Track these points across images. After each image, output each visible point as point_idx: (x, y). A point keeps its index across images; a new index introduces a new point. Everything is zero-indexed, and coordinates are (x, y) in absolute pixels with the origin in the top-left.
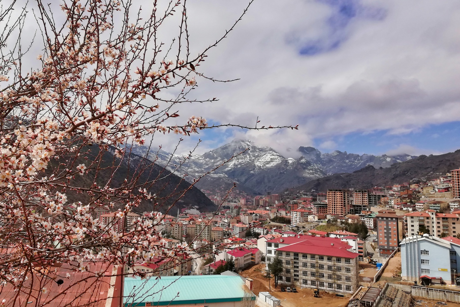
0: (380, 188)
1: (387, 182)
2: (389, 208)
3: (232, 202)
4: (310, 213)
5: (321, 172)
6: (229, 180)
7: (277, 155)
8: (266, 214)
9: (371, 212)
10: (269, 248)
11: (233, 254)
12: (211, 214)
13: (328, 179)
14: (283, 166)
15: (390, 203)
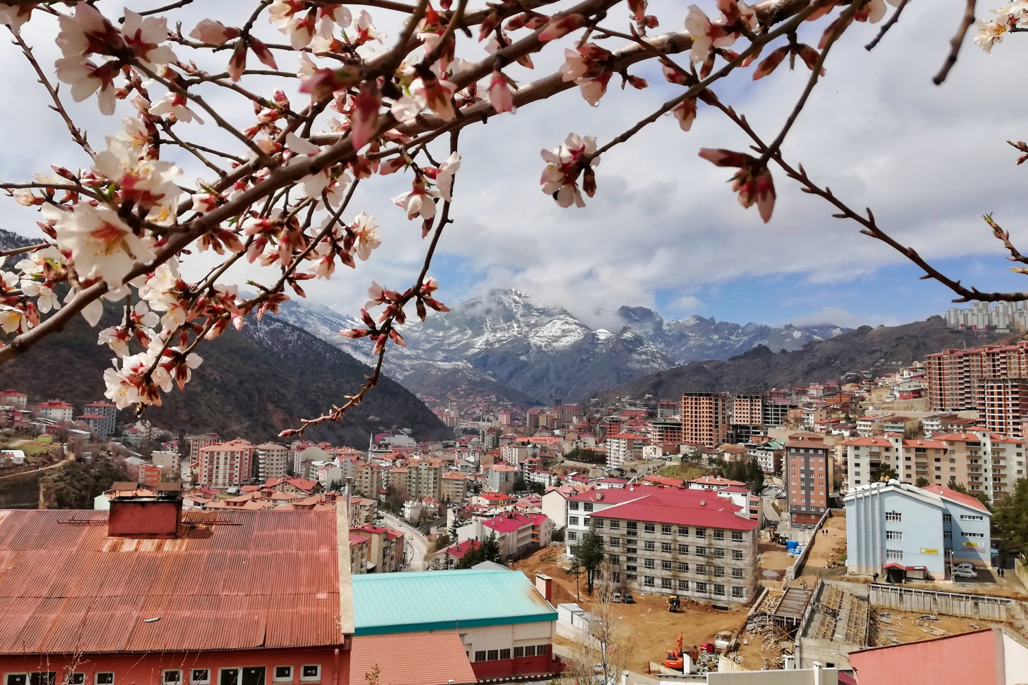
0: (782, 391)
1: (796, 379)
2: (804, 431)
3: (484, 420)
4: (646, 442)
5: (664, 358)
6: (475, 375)
7: (575, 323)
8: (555, 443)
9: (770, 439)
10: (572, 513)
11: (494, 527)
12: (439, 445)
13: (678, 373)
14: (587, 346)
15: (806, 421)
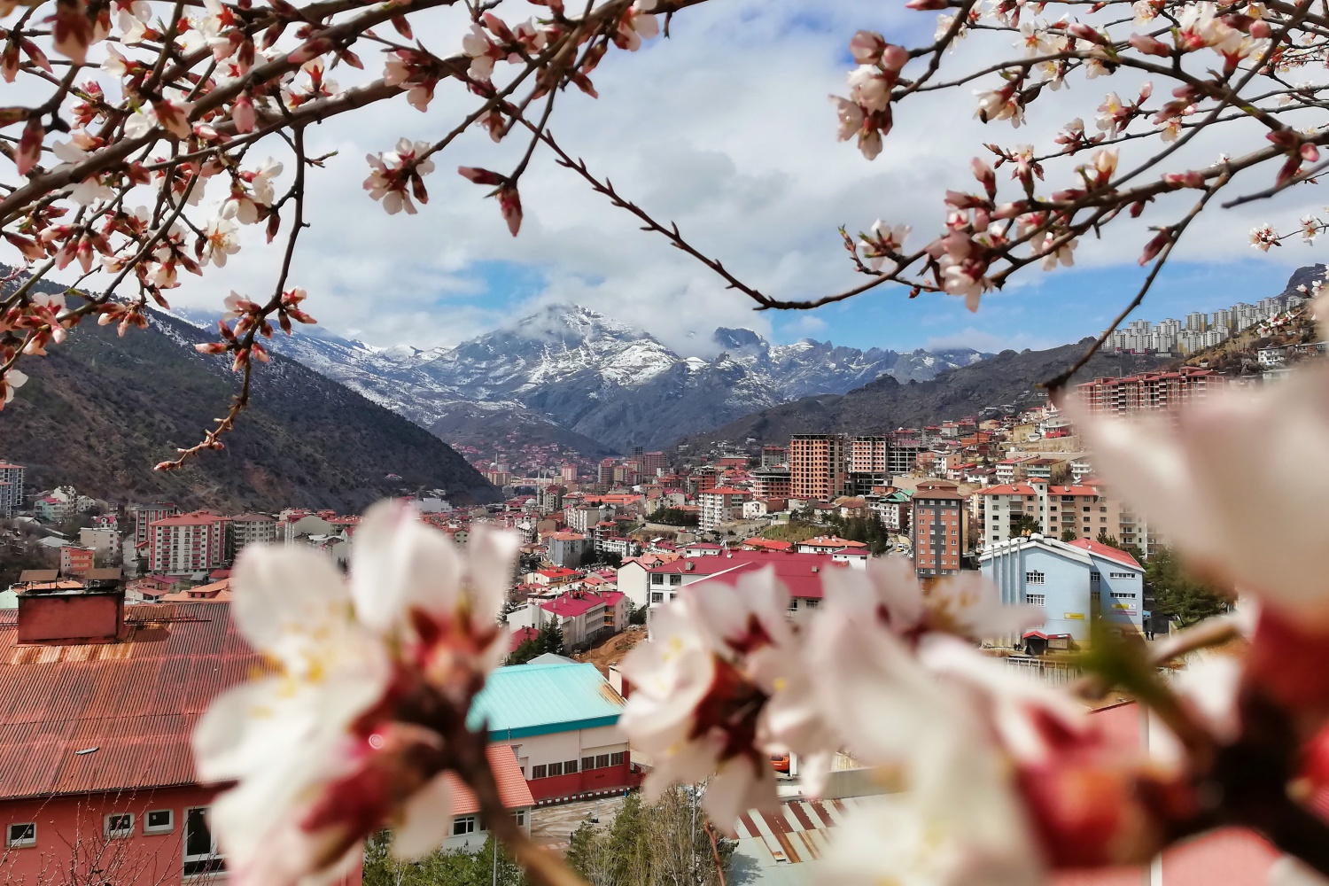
0: (910, 430)
1: (927, 416)
2: (935, 479)
3: (542, 476)
4: (748, 497)
5: (770, 392)
6: (529, 417)
7: (660, 350)
8: (634, 503)
9: (895, 489)
10: (655, 588)
11: (557, 611)
12: (483, 510)
13: (787, 411)
14: (675, 379)
15: (937, 467)
